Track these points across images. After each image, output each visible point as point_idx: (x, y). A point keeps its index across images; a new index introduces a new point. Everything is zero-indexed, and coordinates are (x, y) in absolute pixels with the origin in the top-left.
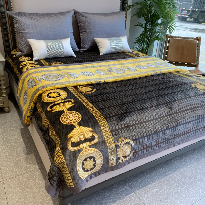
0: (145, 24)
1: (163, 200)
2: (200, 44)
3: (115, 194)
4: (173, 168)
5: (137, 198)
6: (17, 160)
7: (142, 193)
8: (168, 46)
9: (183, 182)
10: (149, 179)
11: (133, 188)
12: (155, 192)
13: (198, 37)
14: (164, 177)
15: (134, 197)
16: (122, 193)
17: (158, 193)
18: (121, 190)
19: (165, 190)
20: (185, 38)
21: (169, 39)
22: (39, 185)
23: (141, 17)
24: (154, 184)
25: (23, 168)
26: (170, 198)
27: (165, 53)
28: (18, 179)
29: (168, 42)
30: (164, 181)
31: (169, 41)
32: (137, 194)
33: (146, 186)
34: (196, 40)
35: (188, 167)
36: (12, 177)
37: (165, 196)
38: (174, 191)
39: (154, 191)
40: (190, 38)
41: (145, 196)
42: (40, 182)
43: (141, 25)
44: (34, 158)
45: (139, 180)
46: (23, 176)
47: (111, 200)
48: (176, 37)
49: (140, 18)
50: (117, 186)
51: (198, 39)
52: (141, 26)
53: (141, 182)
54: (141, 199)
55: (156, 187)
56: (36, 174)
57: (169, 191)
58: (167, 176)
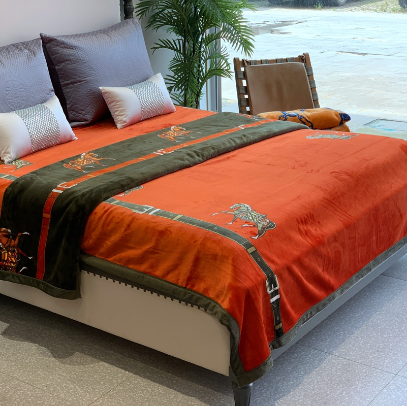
0: (177, 42)
1: (382, 349)
2: (311, 70)
3: (301, 365)
4: (370, 309)
5: (340, 358)
6: (75, 376)
7: (344, 352)
8: (246, 85)
9: (397, 321)
10: (342, 332)
11: (326, 350)
12: (362, 344)
13: (302, 55)
14: (363, 324)
15: (335, 360)
16: (312, 360)
17: (369, 345)
18: (306, 358)
19: (376, 338)
20: (276, 61)
21: (242, 69)
22: (160, 393)
23: (162, 25)
24: (353, 336)
25: (102, 383)
26: (391, 345)
27: (244, 103)
28: (111, 398)
29: (242, 76)
30: (367, 329)
31: (244, 73)
32: (337, 354)
33: (343, 341)
34: (300, 63)
35: (394, 301)
36: (95, 399)
37: (381, 344)
38: (391, 335)
39: (360, 344)
40: (286, 60)
41: (351, 353)
42: (158, 389)
43: (167, 45)
44: (106, 364)
45: (326, 338)
46: (115, 392)
47: (302, 373)
48: (256, 62)
49: (158, 27)
50: (296, 355)
51: (304, 59)
52: (170, 48)
53: (331, 340)
54: (347, 358)
55: (360, 339)
56: (136, 382)
57: (382, 337)
58: (367, 321)
